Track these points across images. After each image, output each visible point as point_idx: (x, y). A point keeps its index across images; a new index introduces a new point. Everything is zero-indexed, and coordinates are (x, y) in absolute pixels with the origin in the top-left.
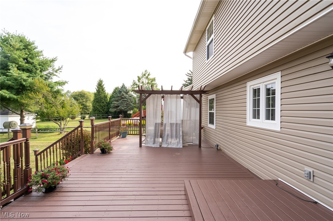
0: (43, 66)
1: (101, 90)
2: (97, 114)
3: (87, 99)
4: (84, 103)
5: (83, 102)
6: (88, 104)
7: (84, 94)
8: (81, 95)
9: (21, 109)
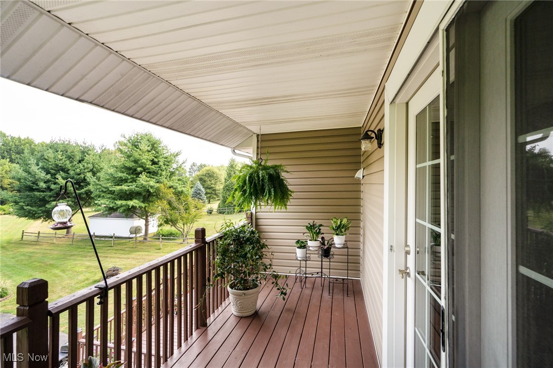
0: (168, 165)
1: (232, 173)
2: (227, 207)
3: (216, 179)
4: (213, 186)
5: (212, 184)
6: (217, 188)
7: (213, 172)
8: (209, 174)
9: (145, 214)
